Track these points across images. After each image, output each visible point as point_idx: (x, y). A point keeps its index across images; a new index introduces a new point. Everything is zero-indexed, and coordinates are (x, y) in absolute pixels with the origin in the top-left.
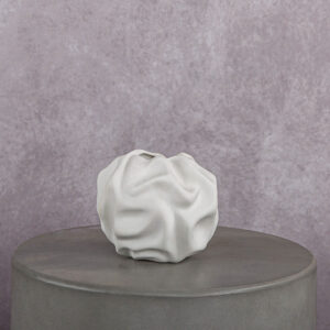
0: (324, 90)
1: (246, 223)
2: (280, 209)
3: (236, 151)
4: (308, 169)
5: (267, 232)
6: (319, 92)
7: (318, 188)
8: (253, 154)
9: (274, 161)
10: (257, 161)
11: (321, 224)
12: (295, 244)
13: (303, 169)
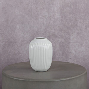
0: (87, 23)
1: (66, 60)
2: (76, 56)
3: (63, 40)
4: (83, 45)
5: (72, 63)
6: (86, 23)
7: (86, 50)
8: (68, 41)
9: (74, 43)
10: (69, 43)
11: (87, 60)
12: (80, 66)
13: (82, 45)
